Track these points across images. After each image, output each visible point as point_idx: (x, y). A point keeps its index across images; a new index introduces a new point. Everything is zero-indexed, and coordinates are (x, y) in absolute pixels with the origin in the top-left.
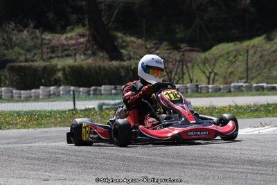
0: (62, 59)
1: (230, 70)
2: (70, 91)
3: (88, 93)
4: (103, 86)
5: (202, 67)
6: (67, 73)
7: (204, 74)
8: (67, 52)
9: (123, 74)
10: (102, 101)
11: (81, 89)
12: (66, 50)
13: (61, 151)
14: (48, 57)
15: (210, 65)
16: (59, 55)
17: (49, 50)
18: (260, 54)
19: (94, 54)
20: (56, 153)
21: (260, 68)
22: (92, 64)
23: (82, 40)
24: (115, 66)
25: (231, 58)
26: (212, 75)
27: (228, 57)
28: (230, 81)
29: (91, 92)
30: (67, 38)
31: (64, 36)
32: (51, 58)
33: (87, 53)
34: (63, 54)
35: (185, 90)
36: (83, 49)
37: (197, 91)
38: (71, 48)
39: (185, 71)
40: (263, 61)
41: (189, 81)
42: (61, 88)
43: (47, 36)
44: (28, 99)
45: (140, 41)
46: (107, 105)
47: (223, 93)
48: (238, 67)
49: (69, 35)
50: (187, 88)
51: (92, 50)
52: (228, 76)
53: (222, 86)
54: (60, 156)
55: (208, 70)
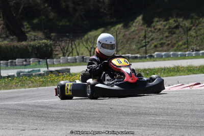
3: (7, 65)
4: (17, 60)
5: (85, 45)
7: (86, 49)
9: (30, 51)
10: (19, 70)
11: (2, 62)
15: (91, 42)
18: (123, 34)
19: (7, 37)
21: (124, 44)
22: (8, 44)
24: (25, 46)
26: (93, 50)
29: (9, 64)
33: (2, 36)
35: (75, 61)
37: (83, 61)
39: (74, 46)
40: (125, 38)
41: (77, 54)
46: (23, 72)
51: (6, 35)
55: (89, 46)
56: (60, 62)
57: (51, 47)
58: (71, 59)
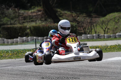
0: (29, 23)
1: (116, 27)
2: (34, 39)
5: (101, 26)
6: (32, 30)
7: (102, 29)
8: (32, 20)
11: (39, 38)
12: (31, 18)
13: (28, 70)
14: (22, 22)
15: (105, 24)
16: (28, 21)
17: (23, 19)
19: (46, 20)
20: (25, 71)
22: (45, 25)
23: (40, 13)
25: (116, 20)
26: (107, 29)
27: (115, 20)
28: (115, 32)
30: (32, 12)
31: (30, 11)
32: (24, 22)
33: (42, 19)
34: (30, 20)
35: (92, 38)
36: (40, 18)
37: (99, 38)
38: (34, 17)
39: (93, 27)
41: (95, 33)
42: (29, 38)
43: (22, 11)
44: (12, 44)
45: (69, 13)
47: (112, 38)
48: (120, 25)
49: (33, 11)
50: (94, 36)
51: (45, 18)
52: (115, 30)
53: (112, 35)
54: (28, 72)
55: (104, 27)
56: (82, 38)
57: (76, 28)
58: (90, 36)
